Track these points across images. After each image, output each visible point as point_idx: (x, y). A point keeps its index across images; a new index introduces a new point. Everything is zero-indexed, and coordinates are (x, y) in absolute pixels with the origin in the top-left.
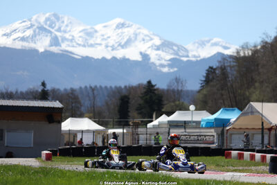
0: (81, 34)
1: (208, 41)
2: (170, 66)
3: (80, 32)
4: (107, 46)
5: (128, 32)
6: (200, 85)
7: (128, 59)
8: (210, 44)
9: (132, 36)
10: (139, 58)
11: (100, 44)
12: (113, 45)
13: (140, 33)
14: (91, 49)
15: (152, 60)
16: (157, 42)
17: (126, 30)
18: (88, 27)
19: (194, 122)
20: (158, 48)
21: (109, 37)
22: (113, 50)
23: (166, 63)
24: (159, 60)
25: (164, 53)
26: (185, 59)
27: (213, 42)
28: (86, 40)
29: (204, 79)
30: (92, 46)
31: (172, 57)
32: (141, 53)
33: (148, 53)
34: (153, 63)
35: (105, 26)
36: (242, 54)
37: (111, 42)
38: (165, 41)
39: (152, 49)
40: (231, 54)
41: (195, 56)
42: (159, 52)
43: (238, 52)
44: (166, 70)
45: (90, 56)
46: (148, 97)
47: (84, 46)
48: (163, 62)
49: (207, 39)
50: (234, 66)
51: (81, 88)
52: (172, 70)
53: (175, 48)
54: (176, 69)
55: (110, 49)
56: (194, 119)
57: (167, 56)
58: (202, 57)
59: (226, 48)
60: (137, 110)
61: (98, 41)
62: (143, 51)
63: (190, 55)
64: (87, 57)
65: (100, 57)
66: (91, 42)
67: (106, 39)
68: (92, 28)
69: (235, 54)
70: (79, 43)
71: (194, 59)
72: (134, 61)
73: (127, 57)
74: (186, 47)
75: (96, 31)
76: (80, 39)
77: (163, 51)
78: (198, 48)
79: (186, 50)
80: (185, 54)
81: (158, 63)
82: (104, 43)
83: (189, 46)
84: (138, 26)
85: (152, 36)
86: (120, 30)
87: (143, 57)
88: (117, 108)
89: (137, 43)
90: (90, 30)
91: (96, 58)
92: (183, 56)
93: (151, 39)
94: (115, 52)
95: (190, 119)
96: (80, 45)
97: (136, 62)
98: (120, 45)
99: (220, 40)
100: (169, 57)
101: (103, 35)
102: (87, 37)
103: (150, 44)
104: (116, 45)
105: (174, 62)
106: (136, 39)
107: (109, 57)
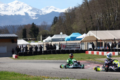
0: (3, 7)
1: (49, 7)
2: (36, 17)
3: (3, 6)
4: (12, 11)
5: (20, 5)
6: (52, 24)
7: (20, 15)
8: (50, 8)
9: (21, 7)
10: (24, 14)
11: (10, 10)
12: (15, 10)
13: (24, 5)
14: (7, 12)
15: (29, 15)
16: (31, 8)
17: (19, 5)
18: (5, 4)
19: (62, 39)
20: (31, 11)
21: (13, 7)
22: (15, 12)
23: (34, 16)
24: (32, 15)
25: (34, 12)
26: (41, 14)
27: (50, 7)
28: (5, 9)
29: (53, 21)
30: (7, 11)
31: (36, 13)
32: (25, 13)
33: (28, 12)
34: (29, 16)
35: (12, 4)
36: (67, 12)
37: (14, 9)
38: (33, 8)
39: (29, 11)
40: (64, 12)
41: (44, 13)
42: (32, 12)
43: (66, 11)
44: (34, 18)
45: (7, 14)
46: (33, 29)
47: (5, 11)
48: (33, 15)
49: (48, 7)
50: (65, 16)
51: (4, 26)
52: (36, 18)
53: (37, 10)
54: (38, 18)
55: (14, 12)
56: (62, 38)
57: (34, 14)
58: (47, 13)
59: (55, 9)
60: (29, 34)
61: (9, 9)
62: (26, 12)
63: (43, 12)
64: (6, 15)
65: (10, 15)
66: (7, 9)
67: (12, 8)
68: (7, 4)
69: (65, 12)
70: (3, 10)
71: (44, 14)
72: (22, 16)
73: (20, 14)
74: (41, 10)
75: (8, 6)
76: (3, 9)
77: (33, 11)
78: (45, 10)
79: (41, 11)
80: (41, 12)
81: (31, 16)
82: (11, 9)
83: (42, 9)
84: (23, 3)
85: (28, 6)
86: (17, 5)
87: (26, 14)
88: (22, 34)
89: (23, 9)
90: (6, 5)
91: (9, 15)
92: (40, 13)
93: (29, 7)
94: (16, 12)
95: (61, 38)
96: (3, 11)
97: (23, 16)
98: (17, 10)
99: (53, 7)
100: (35, 14)
101: (11, 7)
102: (5, 8)
103: (28, 9)
104: (16, 10)
105: (37, 15)
106: (23, 7)
107: (13, 15)
